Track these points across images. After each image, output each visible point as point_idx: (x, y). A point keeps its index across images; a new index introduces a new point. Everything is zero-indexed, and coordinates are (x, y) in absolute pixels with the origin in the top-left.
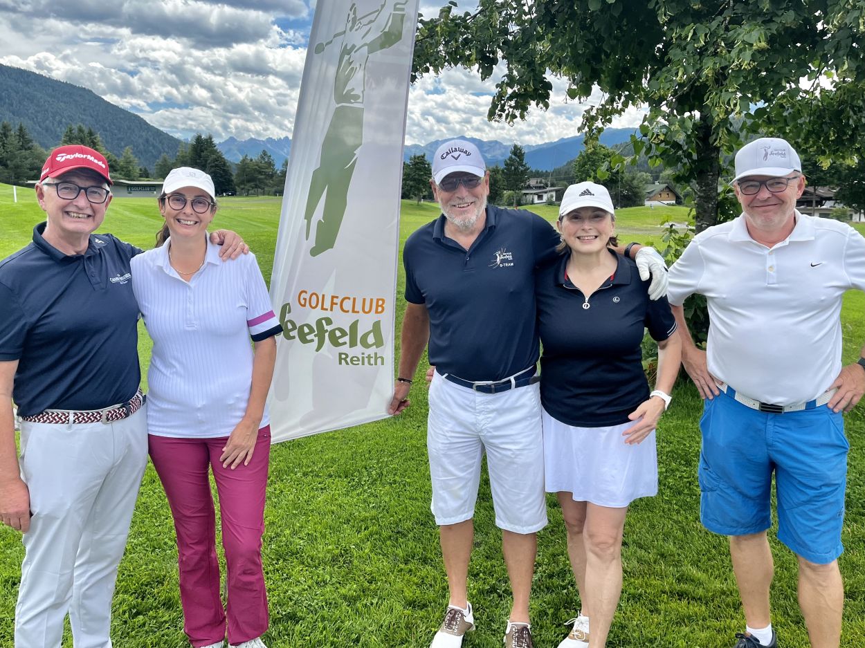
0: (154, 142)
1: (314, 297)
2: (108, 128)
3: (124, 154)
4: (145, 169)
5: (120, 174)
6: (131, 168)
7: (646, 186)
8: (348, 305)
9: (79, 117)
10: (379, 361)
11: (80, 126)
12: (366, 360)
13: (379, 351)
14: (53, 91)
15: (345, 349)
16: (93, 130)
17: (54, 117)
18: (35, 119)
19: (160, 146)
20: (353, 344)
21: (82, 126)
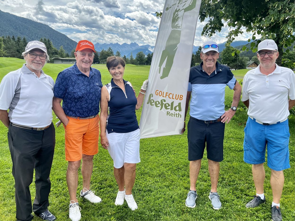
0: (71, 44)
1: (161, 93)
2: (54, 39)
3: (60, 48)
4: (67, 54)
5: (59, 55)
6: (63, 53)
7: (247, 62)
8: (171, 96)
9: (44, 35)
10: (180, 116)
11: (45, 38)
12: (175, 115)
13: (180, 113)
14: (35, 25)
15: (169, 110)
16: (49, 40)
17: (35, 35)
18: (29, 36)
19: (72, 46)
20: (172, 109)
21: (46, 38)
